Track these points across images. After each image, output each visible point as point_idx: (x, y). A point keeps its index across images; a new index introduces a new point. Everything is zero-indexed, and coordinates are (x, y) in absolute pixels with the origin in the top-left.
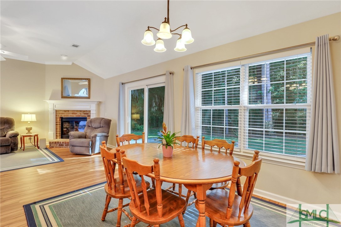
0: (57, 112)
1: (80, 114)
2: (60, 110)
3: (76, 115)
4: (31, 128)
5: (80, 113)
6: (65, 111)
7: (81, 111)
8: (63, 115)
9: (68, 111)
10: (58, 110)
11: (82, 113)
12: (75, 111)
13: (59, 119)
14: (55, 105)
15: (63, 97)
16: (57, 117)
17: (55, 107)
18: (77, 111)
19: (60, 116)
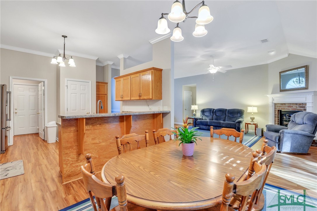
0: (276, 105)
1: (295, 108)
2: (278, 104)
3: (292, 108)
4: (254, 118)
5: (296, 106)
6: (282, 104)
7: (296, 104)
8: (280, 108)
9: (285, 104)
10: (277, 104)
11: (298, 106)
12: (291, 104)
13: (277, 112)
14: (274, 99)
15: (281, 91)
16: (276, 110)
17: (274, 101)
18: (293, 104)
19: (278, 109)
